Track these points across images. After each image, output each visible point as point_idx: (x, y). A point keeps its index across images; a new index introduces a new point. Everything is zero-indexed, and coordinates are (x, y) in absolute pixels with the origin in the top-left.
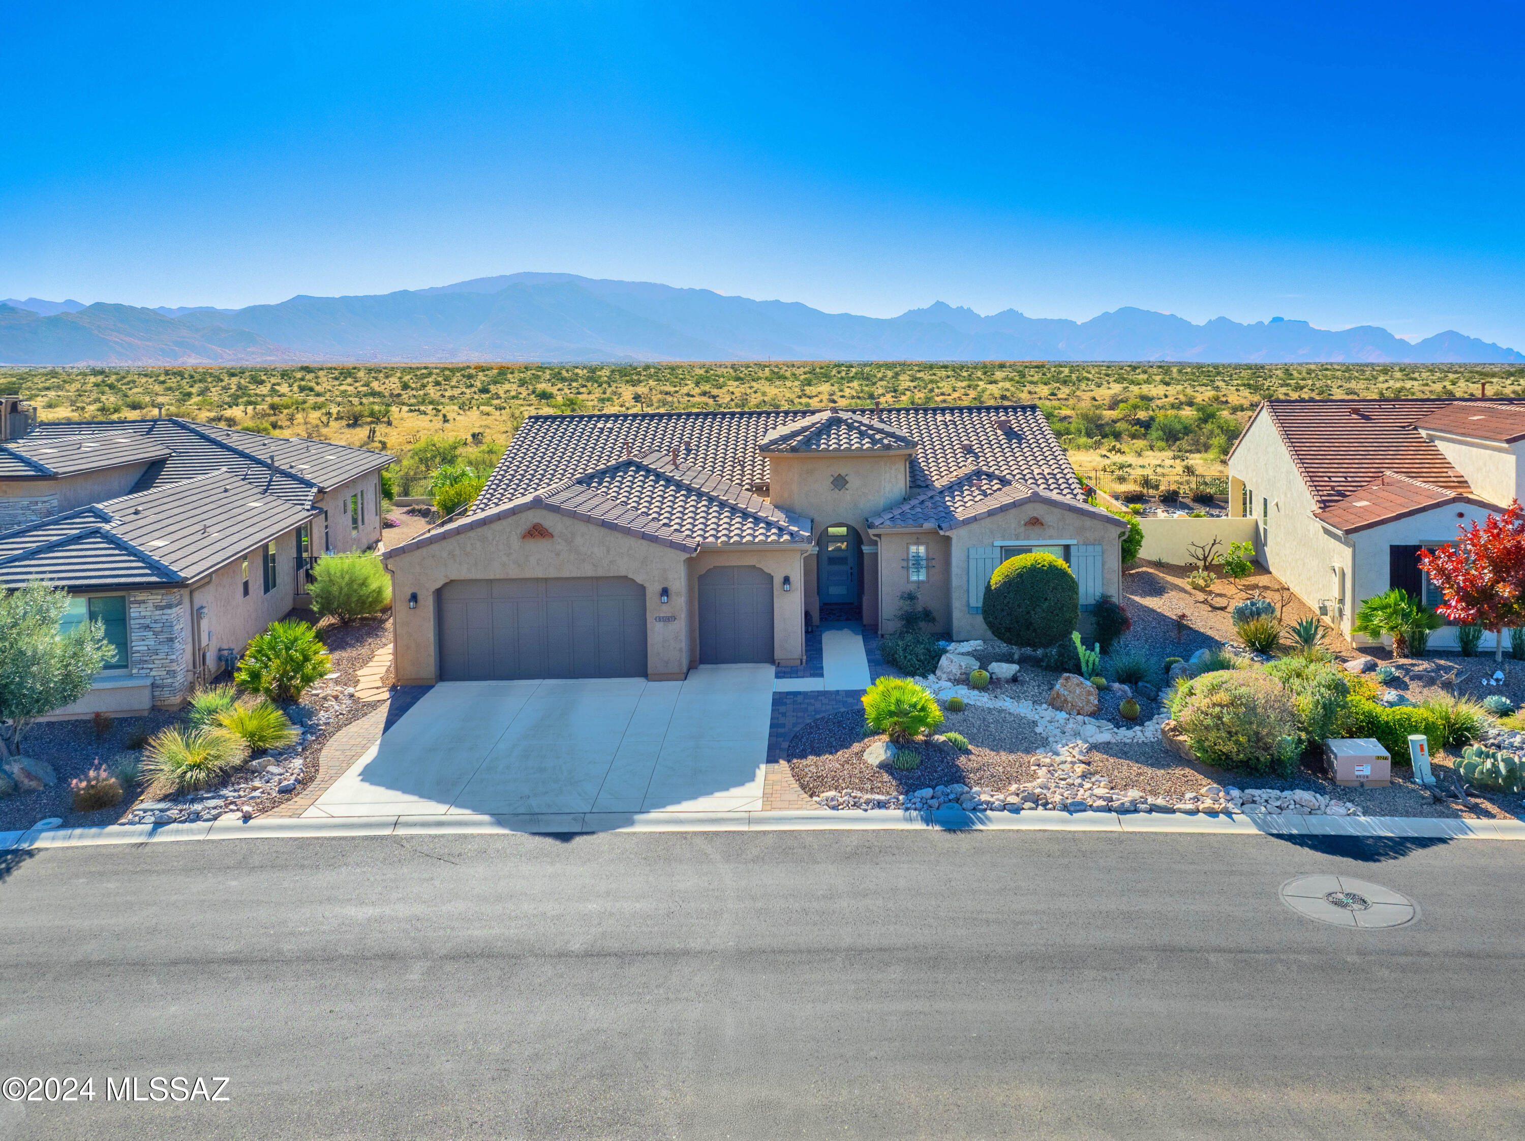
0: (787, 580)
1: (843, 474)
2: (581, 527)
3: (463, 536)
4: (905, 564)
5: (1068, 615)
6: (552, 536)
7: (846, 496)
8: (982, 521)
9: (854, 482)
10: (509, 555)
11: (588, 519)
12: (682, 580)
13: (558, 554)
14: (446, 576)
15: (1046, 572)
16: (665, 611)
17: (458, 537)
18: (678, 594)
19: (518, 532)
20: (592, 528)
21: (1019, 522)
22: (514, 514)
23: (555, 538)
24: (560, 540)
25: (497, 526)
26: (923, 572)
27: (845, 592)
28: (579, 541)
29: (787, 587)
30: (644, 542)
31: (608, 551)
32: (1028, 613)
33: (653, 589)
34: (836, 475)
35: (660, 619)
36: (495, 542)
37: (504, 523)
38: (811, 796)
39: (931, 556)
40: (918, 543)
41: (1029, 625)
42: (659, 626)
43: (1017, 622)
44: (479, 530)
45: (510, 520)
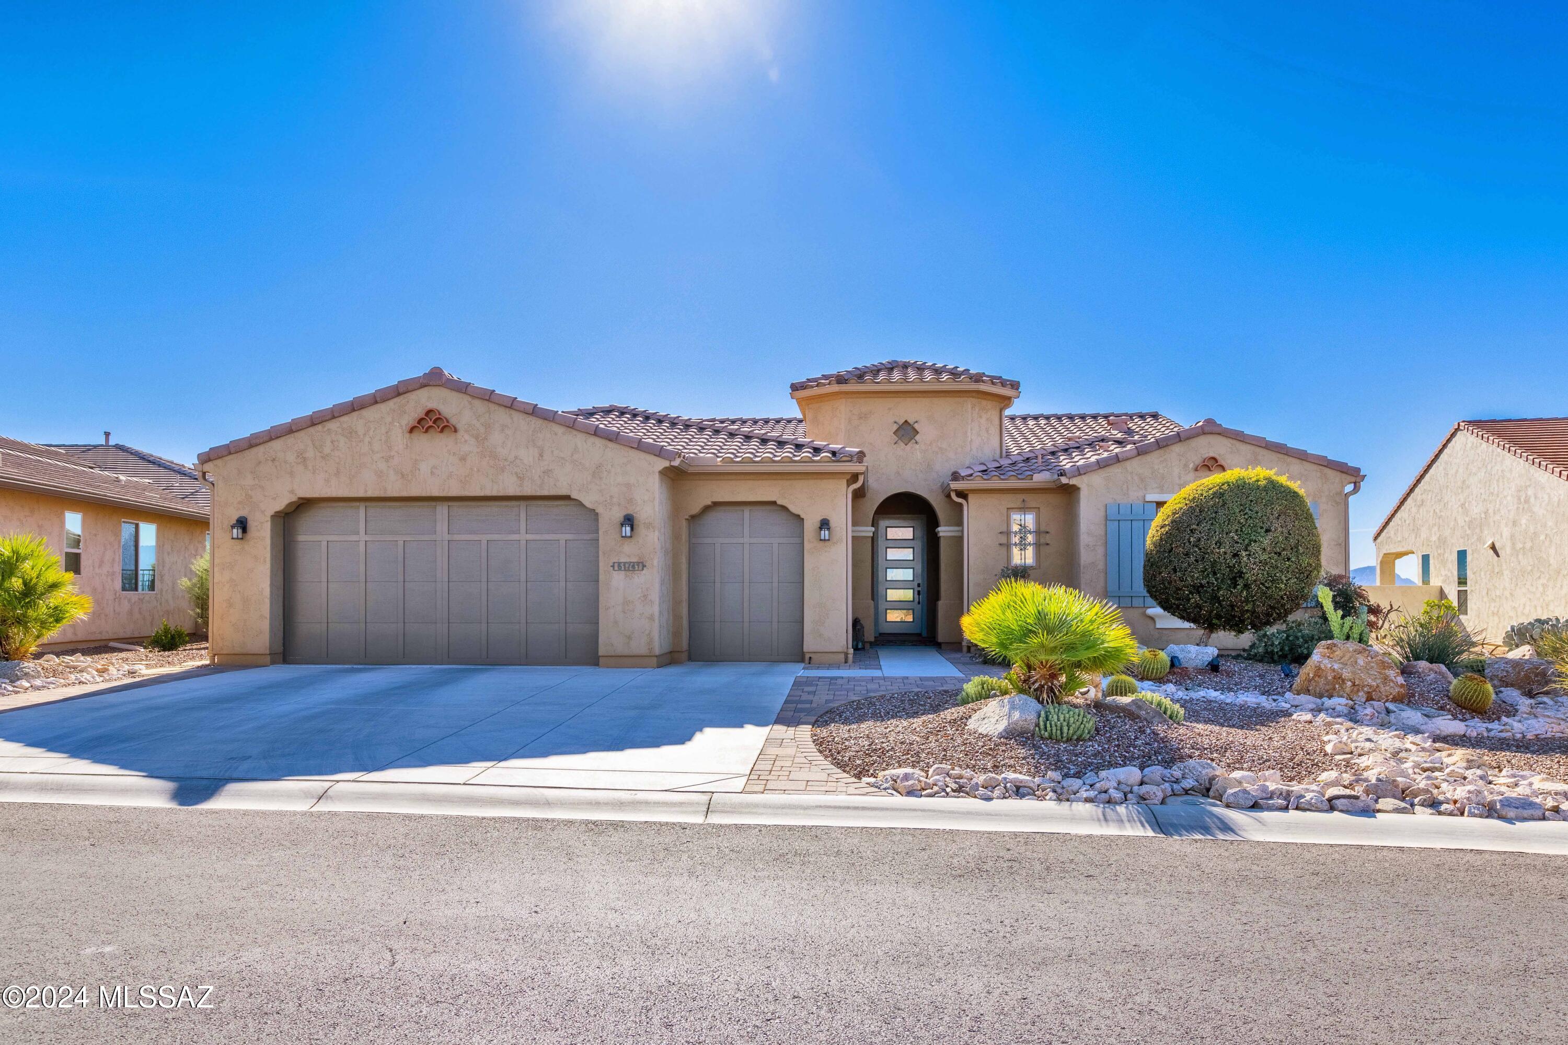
0: (825, 524)
1: (911, 421)
2: (501, 416)
3: (319, 427)
4: (1003, 540)
5: (1305, 561)
6: (456, 431)
7: (915, 453)
8: (1128, 463)
9: (926, 432)
10: (387, 459)
11: (511, 404)
12: (657, 502)
13: (463, 459)
14: (292, 492)
15: (1265, 489)
16: (629, 552)
17: (311, 430)
18: (649, 526)
19: (404, 422)
20: (517, 417)
21: (1186, 466)
22: (399, 394)
23: (461, 432)
24: (467, 437)
25: (371, 413)
26: (1030, 551)
27: (910, 618)
28: (496, 438)
29: (825, 534)
30: (598, 442)
31: (541, 455)
32: (1235, 555)
33: (610, 516)
34: (901, 422)
35: (619, 566)
36: (367, 439)
37: (384, 408)
38: (858, 776)
39: (1043, 528)
40: (1023, 509)
41: (1236, 576)
42: (618, 579)
43: (1215, 574)
44: (345, 419)
45: (391, 404)
